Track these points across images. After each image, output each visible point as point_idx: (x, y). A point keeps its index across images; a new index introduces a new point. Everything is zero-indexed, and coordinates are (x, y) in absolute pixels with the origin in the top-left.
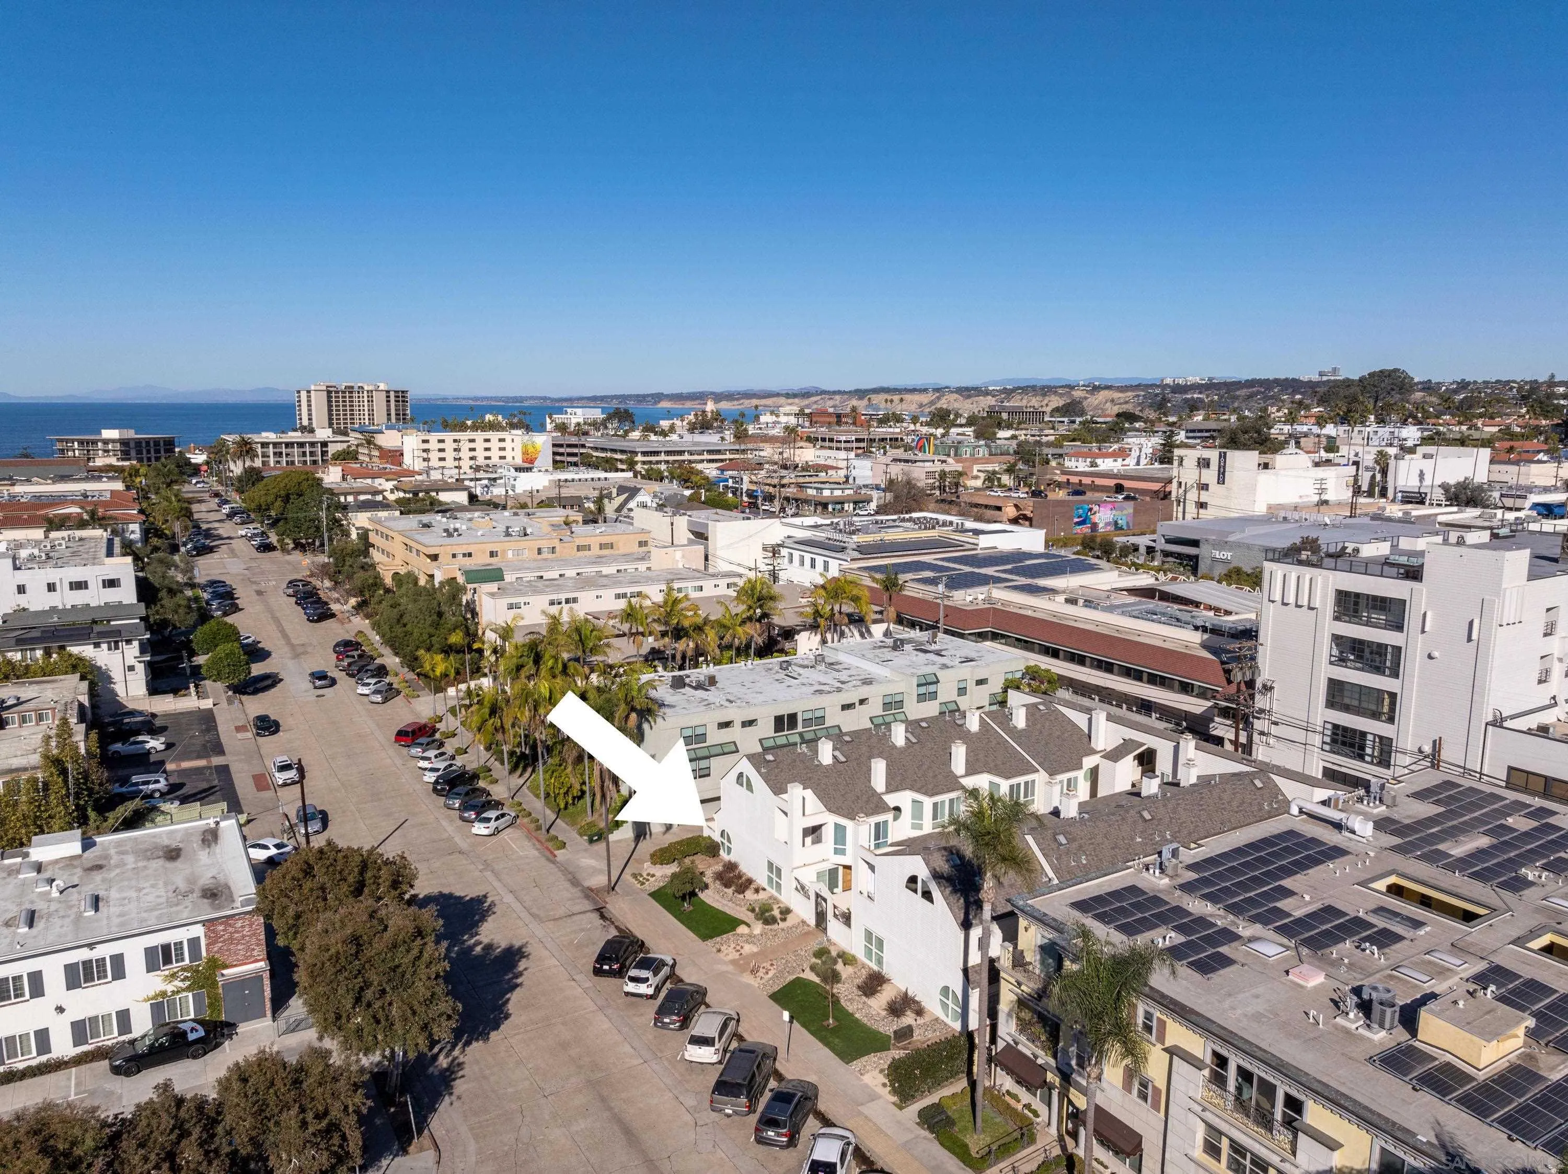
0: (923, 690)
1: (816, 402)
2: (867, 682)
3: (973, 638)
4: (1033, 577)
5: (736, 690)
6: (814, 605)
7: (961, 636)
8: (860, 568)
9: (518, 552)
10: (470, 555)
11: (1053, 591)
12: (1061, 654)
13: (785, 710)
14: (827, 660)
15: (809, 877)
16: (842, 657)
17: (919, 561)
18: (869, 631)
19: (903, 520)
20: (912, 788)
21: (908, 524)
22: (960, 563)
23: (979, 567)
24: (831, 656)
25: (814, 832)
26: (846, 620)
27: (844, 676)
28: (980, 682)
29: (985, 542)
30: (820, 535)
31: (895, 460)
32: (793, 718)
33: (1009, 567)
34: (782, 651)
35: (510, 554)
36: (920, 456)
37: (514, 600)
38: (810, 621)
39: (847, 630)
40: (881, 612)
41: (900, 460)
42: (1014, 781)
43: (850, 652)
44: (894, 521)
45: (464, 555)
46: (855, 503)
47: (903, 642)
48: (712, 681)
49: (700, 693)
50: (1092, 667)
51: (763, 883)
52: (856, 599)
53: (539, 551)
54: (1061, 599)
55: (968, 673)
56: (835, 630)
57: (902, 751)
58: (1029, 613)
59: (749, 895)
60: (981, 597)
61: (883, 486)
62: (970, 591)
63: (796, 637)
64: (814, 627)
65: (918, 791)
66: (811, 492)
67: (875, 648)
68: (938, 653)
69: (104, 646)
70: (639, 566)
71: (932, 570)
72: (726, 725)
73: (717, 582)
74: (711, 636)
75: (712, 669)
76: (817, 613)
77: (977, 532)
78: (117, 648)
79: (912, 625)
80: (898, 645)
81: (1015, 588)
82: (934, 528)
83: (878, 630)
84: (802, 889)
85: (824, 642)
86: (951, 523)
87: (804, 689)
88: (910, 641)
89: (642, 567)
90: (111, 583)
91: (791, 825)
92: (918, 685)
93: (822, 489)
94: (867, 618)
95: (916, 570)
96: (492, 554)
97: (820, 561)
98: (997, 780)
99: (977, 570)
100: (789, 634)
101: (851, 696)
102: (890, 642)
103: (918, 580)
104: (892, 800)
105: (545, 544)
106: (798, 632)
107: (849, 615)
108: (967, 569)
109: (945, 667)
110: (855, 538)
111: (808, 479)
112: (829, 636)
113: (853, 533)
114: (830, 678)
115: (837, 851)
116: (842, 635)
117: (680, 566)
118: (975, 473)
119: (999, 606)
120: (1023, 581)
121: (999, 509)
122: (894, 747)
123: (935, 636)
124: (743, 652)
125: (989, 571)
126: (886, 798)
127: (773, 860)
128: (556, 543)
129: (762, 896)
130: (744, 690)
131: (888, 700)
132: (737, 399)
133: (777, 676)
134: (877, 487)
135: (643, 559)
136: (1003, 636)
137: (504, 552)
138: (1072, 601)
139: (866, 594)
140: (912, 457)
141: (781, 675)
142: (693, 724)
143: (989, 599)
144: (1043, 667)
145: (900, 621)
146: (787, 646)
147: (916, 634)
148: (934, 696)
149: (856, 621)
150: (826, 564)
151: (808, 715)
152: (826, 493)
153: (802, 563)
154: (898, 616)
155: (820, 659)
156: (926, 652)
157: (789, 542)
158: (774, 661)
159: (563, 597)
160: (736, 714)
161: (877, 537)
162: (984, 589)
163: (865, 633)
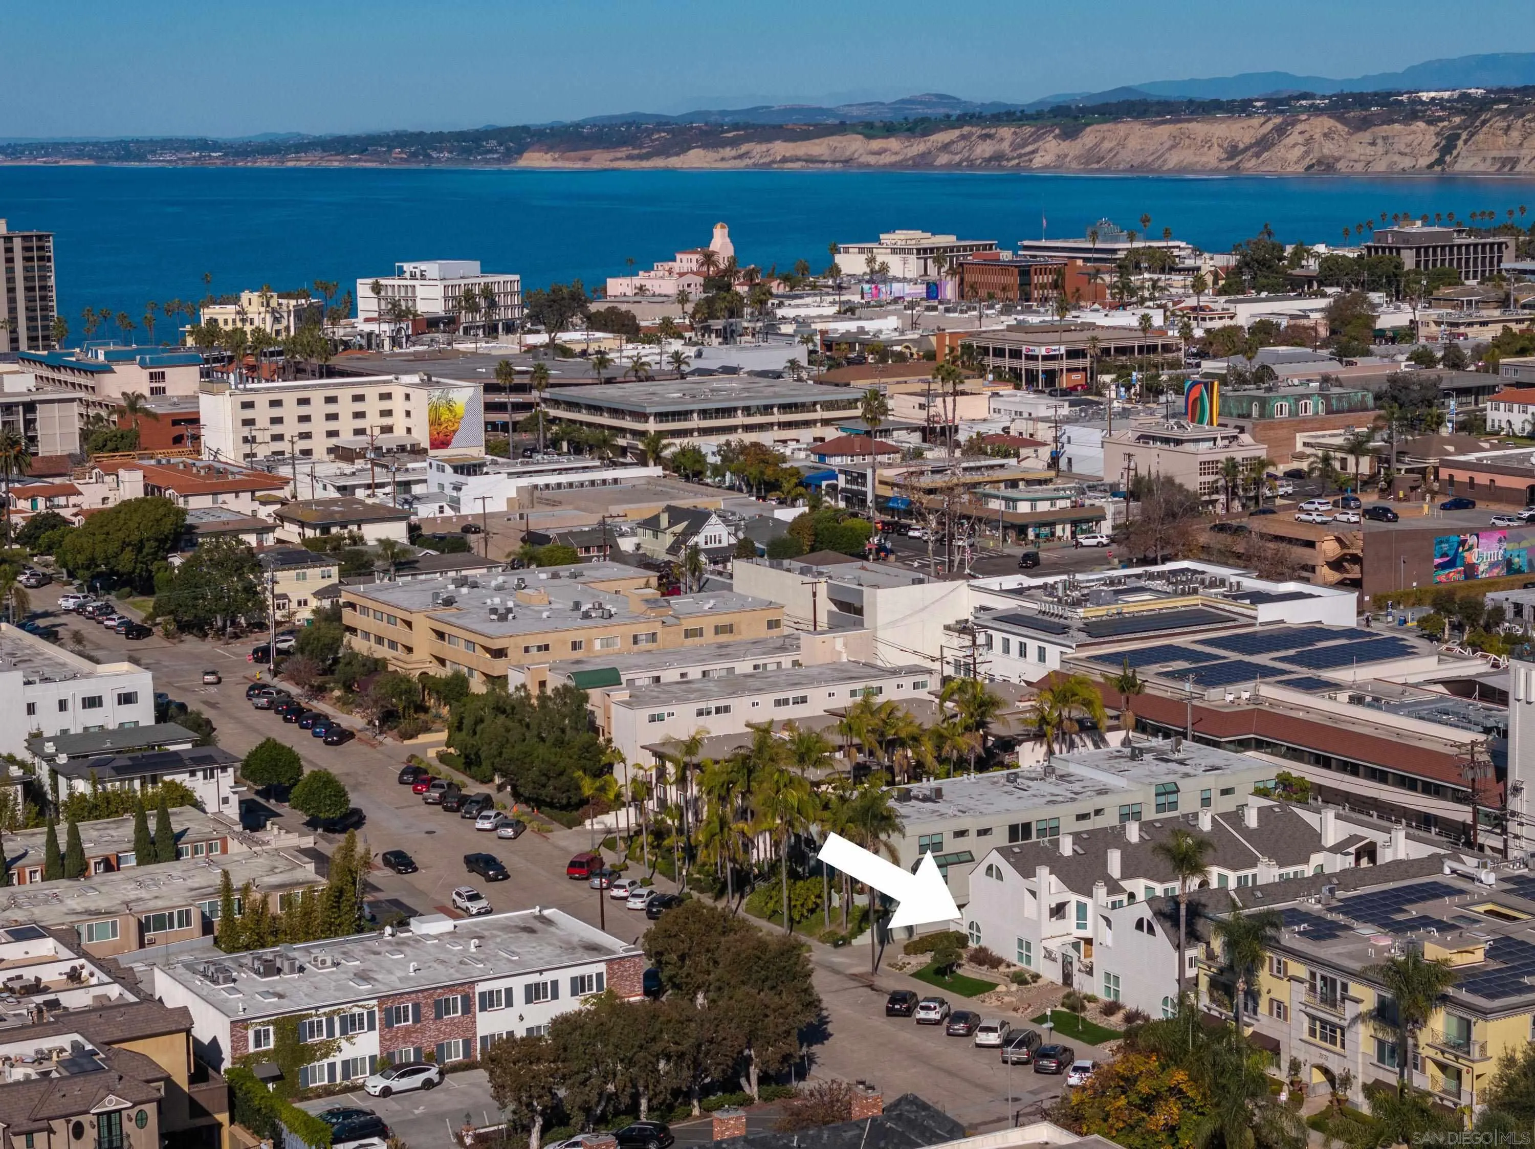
0: (1162, 800)
1: (945, 147)
2: (1102, 792)
3: (1232, 747)
4: (1318, 667)
5: (965, 802)
6: (1040, 710)
7: (1217, 745)
8: (1089, 658)
9: (607, 643)
10: (547, 647)
11: (1336, 686)
12: (1333, 763)
13: (1019, 819)
14: (1058, 772)
15: (1054, 945)
16: (1073, 768)
17: (1171, 646)
18: (1103, 740)
19: (1151, 577)
20: (1145, 876)
21: (1158, 584)
22: (1225, 648)
23: (1251, 653)
24: (1061, 767)
25: (1058, 911)
26: (1077, 727)
27: (1077, 787)
28: (1225, 792)
29: (1267, 613)
30: (1030, 607)
31: (1145, 438)
32: (1027, 827)
33: (1292, 652)
34: (1002, 765)
35: (597, 645)
36: (1191, 430)
37: (656, 711)
38: (1034, 729)
39: (1077, 739)
40: (1117, 718)
41: (1154, 439)
42: (1242, 873)
43: (1082, 762)
44: (1138, 576)
45: (540, 648)
46: (1075, 523)
47: (1141, 751)
48: (938, 793)
49: (929, 805)
50: (1366, 777)
51: (1014, 959)
52: (1088, 703)
53: (636, 640)
54: (1343, 697)
55: (1213, 782)
56: (1064, 740)
57: (1136, 846)
58: (1301, 715)
59: (1002, 969)
60: (1246, 695)
61: (1123, 488)
62: (1230, 688)
63: (1017, 748)
64: (1039, 737)
65: (1151, 878)
66: (995, 505)
67: (1110, 758)
68: (1181, 762)
69: (200, 774)
70: (782, 660)
71: (1186, 659)
72: (961, 834)
73: (900, 681)
74: (927, 748)
75: (933, 783)
76: (1043, 720)
77: (1258, 598)
78: (212, 776)
79: (1156, 731)
80: (1136, 755)
81: (1289, 683)
82: (1195, 591)
83: (1115, 739)
84: (1049, 955)
85: (1051, 752)
86: (1222, 583)
87: (1036, 800)
88: (1149, 750)
89: (786, 661)
90: (127, 699)
91: (1039, 906)
92: (1157, 795)
93: (1015, 500)
94: (1101, 724)
95: (1166, 660)
96: (575, 646)
97: (1032, 647)
98: (1225, 872)
99: (1247, 658)
100: (1008, 745)
101: (1086, 806)
102: (1127, 751)
103: (1166, 675)
104: (1128, 885)
105: (642, 629)
106: (1020, 743)
107: (1080, 722)
108: (1233, 656)
109: (1187, 775)
110: (1081, 612)
111: (986, 476)
112: (1056, 747)
113: (1077, 603)
114: (1062, 790)
115: (1079, 926)
116: (1072, 745)
117: (844, 659)
118: (1299, 447)
119: (1266, 707)
120: (1304, 672)
121: (1311, 544)
122: (1129, 843)
123: (1178, 743)
124: (961, 765)
125: (1263, 659)
126: (1122, 883)
127: (1023, 937)
128: (657, 628)
129: (1013, 969)
130: (972, 802)
131: (1125, 811)
132: (734, 143)
133: (1005, 789)
134: (1114, 491)
135: (783, 649)
136: (1268, 744)
137: (590, 642)
138: (1356, 700)
139: (1097, 695)
140: (1177, 433)
141: (1010, 787)
142: (931, 832)
143: (1256, 698)
144: (1295, 774)
145: (1141, 727)
146: (1007, 759)
147: (1158, 742)
148: (1174, 806)
149: (1088, 728)
150: (1042, 651)
151: (1042, 826)
152: (1024, 507)
153: (1006, 650)
154: (1137, 721)
155: (1049, 771)
156: (1167, 761)
157: (985, 617)
158: (999, 774)
159: (713, 705)
160: (971, 823)
161: (1113, 609)
162: (1250, 685)
163: (1099, 741)
